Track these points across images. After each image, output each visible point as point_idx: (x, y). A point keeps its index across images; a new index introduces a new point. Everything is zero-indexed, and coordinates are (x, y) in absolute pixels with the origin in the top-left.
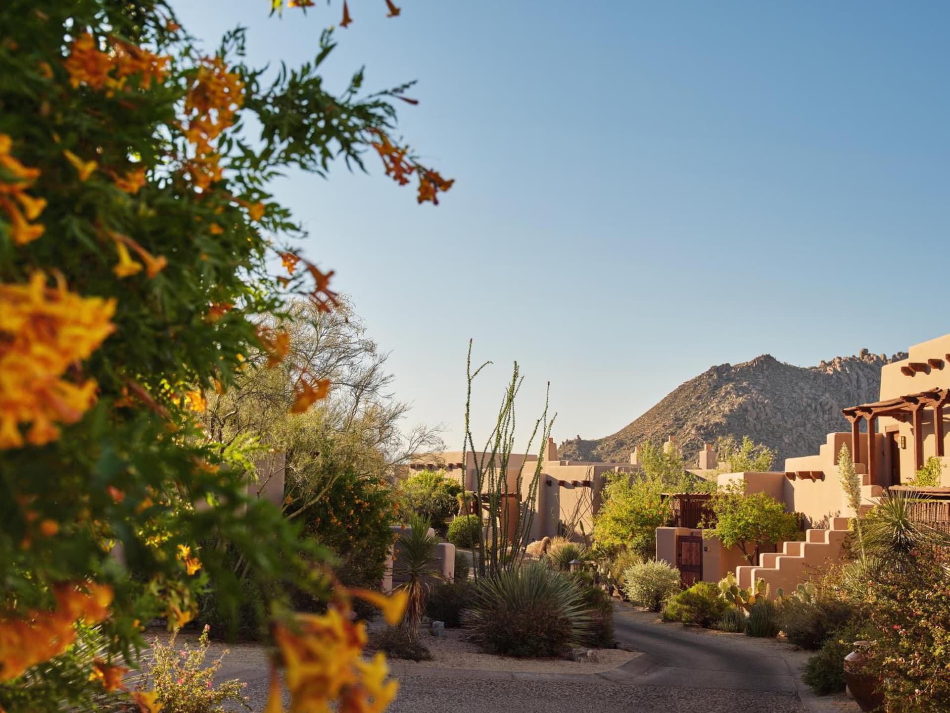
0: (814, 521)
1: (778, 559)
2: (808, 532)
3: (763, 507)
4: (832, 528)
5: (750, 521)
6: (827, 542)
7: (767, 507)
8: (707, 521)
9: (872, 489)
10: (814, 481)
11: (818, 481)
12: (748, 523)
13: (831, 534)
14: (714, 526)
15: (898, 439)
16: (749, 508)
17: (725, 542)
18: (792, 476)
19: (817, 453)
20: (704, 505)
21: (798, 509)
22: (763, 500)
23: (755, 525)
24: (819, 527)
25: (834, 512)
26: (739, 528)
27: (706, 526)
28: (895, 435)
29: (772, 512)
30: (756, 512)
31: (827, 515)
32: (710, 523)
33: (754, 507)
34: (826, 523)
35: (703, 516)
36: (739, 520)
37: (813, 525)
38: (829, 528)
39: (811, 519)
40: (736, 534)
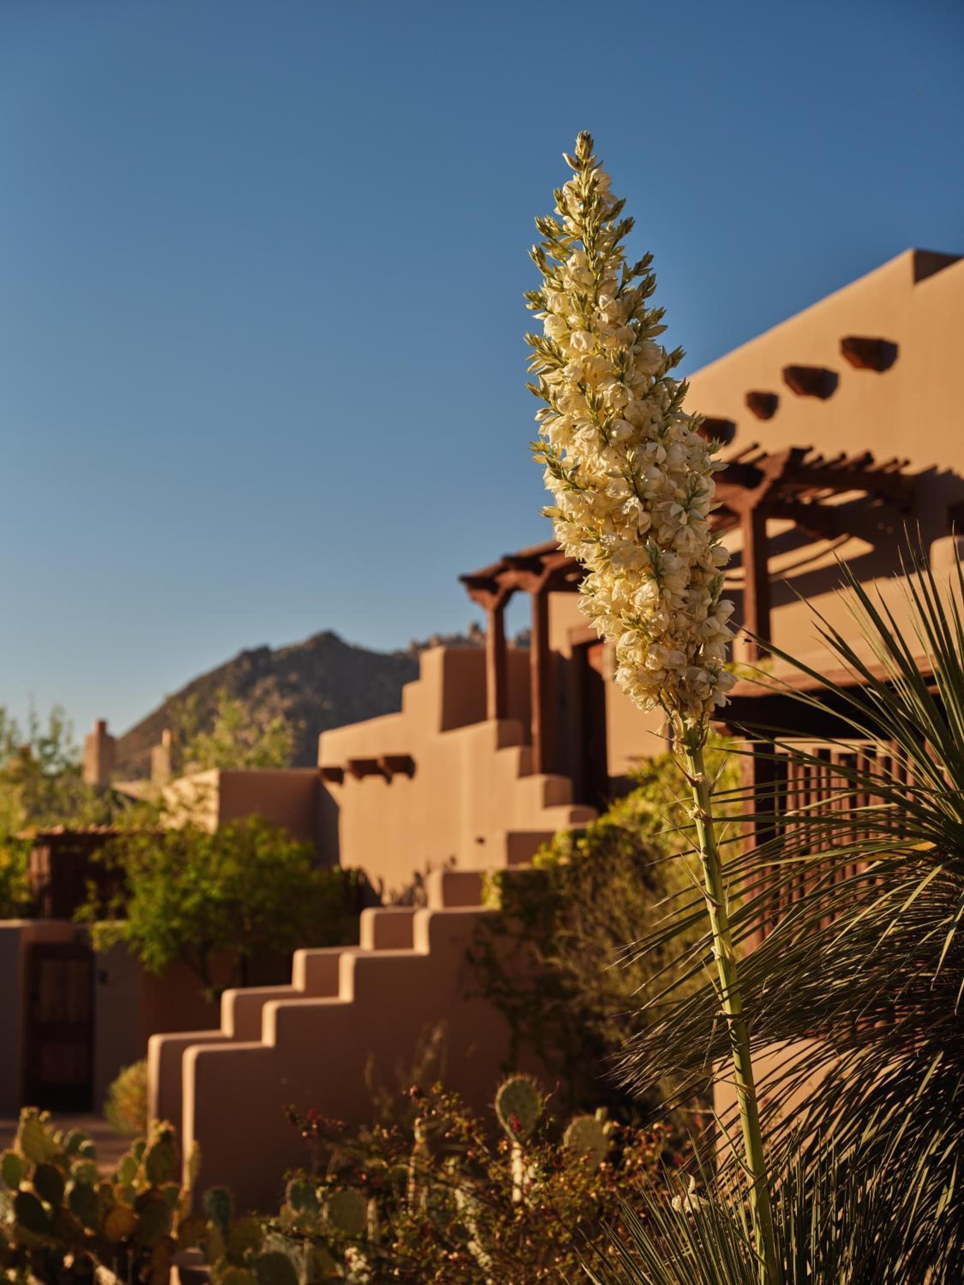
0: (388, 885)
1: (269, 1010)
2: (368, 917)
3: (253, 854)
4: (436, 904)
5: (215, 893)
6: (421, 946)
7: (262, 852)
8: (104, 898)
9: (547, 787)
10: (389, 780)
11: (400, 779)
12: (207, 900)
13: (435, 922)
14: (121, 914)
15: (599, 660)
16: (215, 858)
17: (145, 956)
18: (336, 775)
19: (395, 706)
20: (96, 856)
21: (349, 859)
22: (255, 833)
23: (231, 905)
24: (400, 903)
25: (440, 858)
26: (185, 915)
27: (101, 915)
28: (593, 652)
29: (275, 864)
30: (230, 867)
31: (422, 870)
32: (115, 903)
33: (226, 853)
34: (419, 892)
35: (91, 885)
36: (186, 893)
37: (386, 899)
38: (425, 904)
39: (381, 882)
40: (175, 933)
